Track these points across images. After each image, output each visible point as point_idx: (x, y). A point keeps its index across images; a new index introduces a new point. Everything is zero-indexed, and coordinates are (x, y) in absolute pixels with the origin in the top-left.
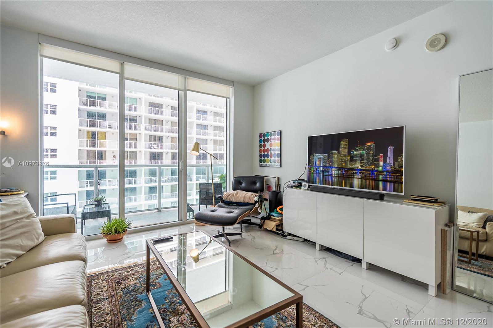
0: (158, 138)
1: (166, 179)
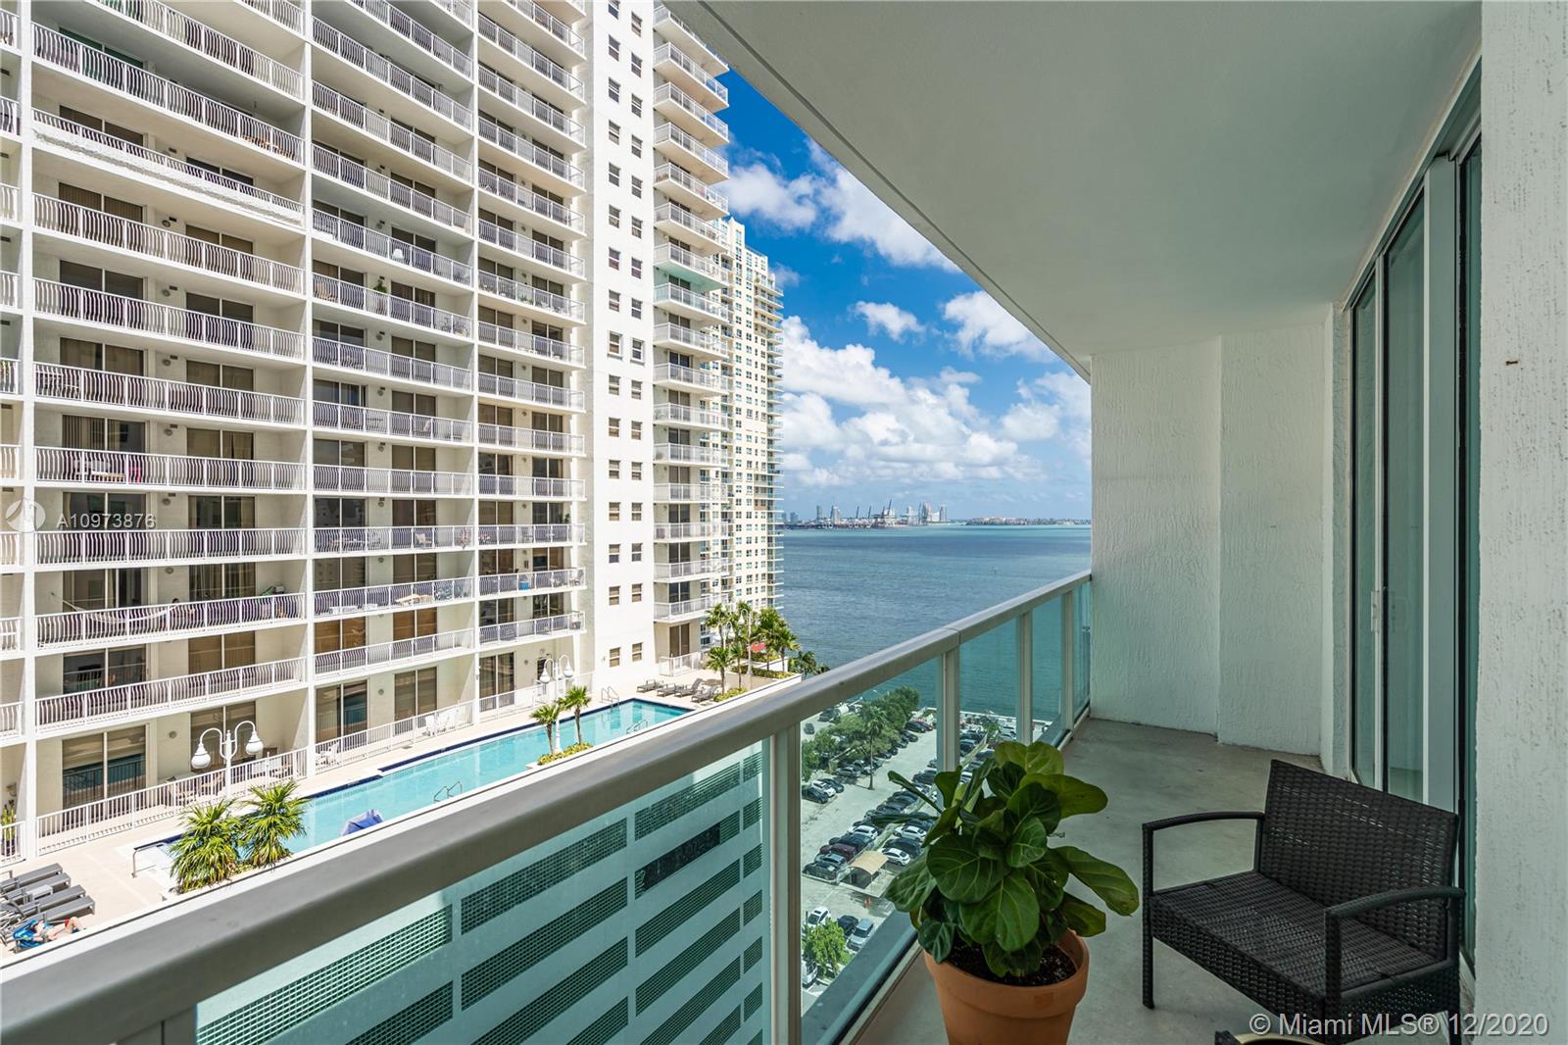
0: (117, 433)
1: (162, 613)
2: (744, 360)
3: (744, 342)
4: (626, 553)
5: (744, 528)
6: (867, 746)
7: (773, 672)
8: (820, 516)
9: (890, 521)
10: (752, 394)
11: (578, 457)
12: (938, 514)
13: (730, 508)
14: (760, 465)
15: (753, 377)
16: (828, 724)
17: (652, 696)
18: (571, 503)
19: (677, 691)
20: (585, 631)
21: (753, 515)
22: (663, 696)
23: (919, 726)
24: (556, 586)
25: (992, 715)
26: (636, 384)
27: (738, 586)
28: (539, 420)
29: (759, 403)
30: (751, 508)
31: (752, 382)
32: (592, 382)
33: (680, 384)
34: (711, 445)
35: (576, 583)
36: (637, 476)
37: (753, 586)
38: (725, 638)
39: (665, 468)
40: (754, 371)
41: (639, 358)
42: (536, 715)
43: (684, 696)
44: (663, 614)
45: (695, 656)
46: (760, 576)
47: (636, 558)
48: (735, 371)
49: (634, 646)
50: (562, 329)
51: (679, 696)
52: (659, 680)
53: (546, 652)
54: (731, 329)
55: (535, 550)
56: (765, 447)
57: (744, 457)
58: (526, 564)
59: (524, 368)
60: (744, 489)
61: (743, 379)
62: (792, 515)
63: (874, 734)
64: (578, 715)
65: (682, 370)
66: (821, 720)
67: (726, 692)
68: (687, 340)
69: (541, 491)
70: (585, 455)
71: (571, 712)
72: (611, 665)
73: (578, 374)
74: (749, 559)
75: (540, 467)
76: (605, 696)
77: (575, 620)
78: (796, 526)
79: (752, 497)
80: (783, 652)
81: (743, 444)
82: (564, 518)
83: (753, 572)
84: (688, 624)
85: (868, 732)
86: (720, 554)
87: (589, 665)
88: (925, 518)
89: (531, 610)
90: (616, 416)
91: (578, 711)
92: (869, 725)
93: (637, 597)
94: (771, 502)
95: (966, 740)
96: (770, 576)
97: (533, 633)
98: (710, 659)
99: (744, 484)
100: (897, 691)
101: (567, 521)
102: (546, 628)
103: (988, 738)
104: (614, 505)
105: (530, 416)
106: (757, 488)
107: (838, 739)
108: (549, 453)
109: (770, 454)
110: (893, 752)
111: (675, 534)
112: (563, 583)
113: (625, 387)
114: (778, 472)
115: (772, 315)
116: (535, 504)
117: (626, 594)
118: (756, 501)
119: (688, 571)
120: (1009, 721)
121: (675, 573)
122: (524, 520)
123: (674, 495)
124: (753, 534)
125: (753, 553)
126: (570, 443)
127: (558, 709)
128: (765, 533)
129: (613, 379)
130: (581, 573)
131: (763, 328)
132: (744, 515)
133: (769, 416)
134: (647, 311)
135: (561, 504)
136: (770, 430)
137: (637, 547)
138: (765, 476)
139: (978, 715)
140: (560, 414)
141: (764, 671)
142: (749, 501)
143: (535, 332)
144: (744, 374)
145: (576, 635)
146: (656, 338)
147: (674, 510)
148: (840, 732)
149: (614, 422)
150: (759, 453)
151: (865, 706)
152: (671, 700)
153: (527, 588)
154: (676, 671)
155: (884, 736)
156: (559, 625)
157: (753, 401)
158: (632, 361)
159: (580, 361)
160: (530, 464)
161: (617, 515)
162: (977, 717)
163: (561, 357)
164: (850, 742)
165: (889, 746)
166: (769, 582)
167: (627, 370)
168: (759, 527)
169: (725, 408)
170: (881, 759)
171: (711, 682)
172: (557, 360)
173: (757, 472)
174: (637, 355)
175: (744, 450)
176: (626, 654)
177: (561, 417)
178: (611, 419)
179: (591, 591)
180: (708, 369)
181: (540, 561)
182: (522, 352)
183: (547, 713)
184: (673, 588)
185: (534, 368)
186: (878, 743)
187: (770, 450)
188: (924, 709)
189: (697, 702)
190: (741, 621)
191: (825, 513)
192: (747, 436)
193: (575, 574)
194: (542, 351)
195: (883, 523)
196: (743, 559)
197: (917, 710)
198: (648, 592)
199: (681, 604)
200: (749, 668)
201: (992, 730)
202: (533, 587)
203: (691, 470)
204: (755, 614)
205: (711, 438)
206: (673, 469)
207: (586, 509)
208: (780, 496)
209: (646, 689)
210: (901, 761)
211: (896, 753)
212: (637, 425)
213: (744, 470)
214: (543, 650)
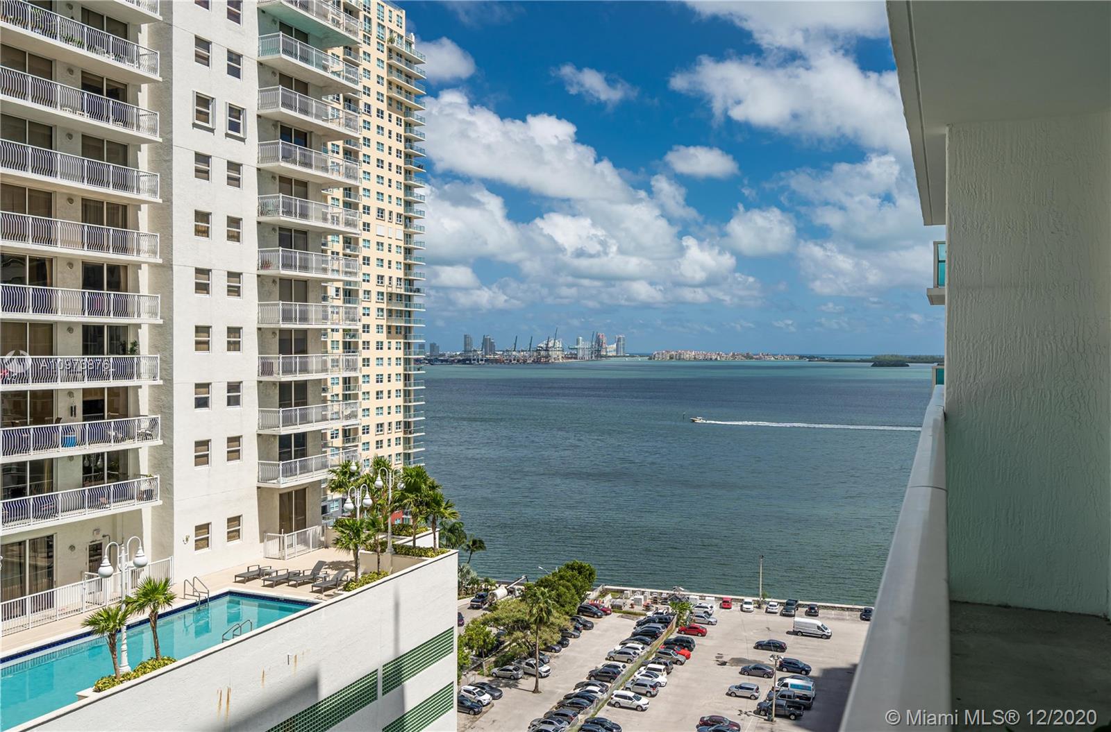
2: (373, 144)
3: (374, 120)
4: (218, 395)
5: (373, 362)
6: (531, 638)
7: (420, 549)
8: (468, 348)
9: (557, 355)
10: (384, 189)
11: (149, 264)
12: (615, 346)
13: (354, 336)
14: (394, 282)
15: (386, 165)
16: (481, 612)
17: (256, 587)
18: (139, 326)
19: (292, 579)
20: (160, 502)
21: (385, 345)
22: (271, 586)
23: (595, 609)
24: (117, 440)
25: (682, 592)
26: (234, 166)
27: (365, 438)
28: (92, 210)
29: (394, 200)
30: (383, 337)
31: (384, 172)
32: (171, 160)
33: (294, 169)
34: (329, 253)
35: (146, 436)
36: (234, 291)
37: (385, 438)
38: (358, 506)
39: (274, 281)
40: (387, 159)
41: (238, 131)
42: (92, 622)
43: (300, 585)
44: (271, 475)
45: (313, 531)
46: (394, 425)
47: (233, 401)
48: (361, 158)
49: (230, 520)
50: (126, 85)
51: (292, 586)
52: (265, 564)
53: (102, 533)
54: (357, 101)
55: (85, 391)
56: (401, 258)
57: (373, 270)
58: (73, 411)
59: (70, 136)
60: (373, 313)
61: (372, 168)
62: (433, 346)
63: (540, 621)
64: (156, 617)
65: (298, 151)
66: (472, 607)
67: (360, 577)
68: (305, 111)
69: (94, 308)
70: (160, 261)
71: (146, 615)
72: (197, 548)
73: (150, 150)
74: (380, 403)
75: (92, 276)
76: (189, 590)
77: (145, 486)
78: (437, 360)
79: (384, 323)
80: (434, 522)
81: (373, 253)
82: (129, 346)
83: (385, 419)
84: (305, 489)
85: (533, 619)
86: (341, 398)
87: (164, 548)
88: (599, 351)
89: (79, 474)
90: (204, 208)
91: (154, 611)
92: (535, 611)
93: (234, 454)
94: (408, 330)
95: (652, 625)
96: (407, 425)
97: (84, 508)
98: (337, 534)
99: (373, 305)
100: (568, 566)
101: (133, 351)
102: (103, 500)
103: (678, 620)
104: (202, 330)
105: (78, 205)
106: (390, 311)
107: (494, 631)
108: (109, 256)
109: (408, 267)
110: (563, 643)
111: (287, 371)
112: (128, 436)
113: (219, 170)
114: (418, 290)
115: (412, 87)
116: (86, 328)
117: (218, 450)
118: (389, 327)
119: (305, 419)
120: (702, 598)
121: (288, 421)
122: (69, 350)
123: (287, 317)
124: (385, 370)
125: (385, 394)
126: (138, 244)
127: (126, 611)
128: (400, 369)
129: (202, 158)
130: (154, 423)
131: (400, 103)
132: (373, 345)
133: (406, 218)
134: (249, 69)
135: (125, 328)
136: (408, 236)
137: (234, 387)
138: (401, 295)
139: (665, 593)
140: (124, 202)
141: (410, 548)
142: (379, 327)
143: (85, 86)
144: (373, 162)
145: (147, 508)
146: (262, 105)
147: (286, 337)
148: (497, 621)
149: (202, 217)
150: (394, 265)
151: (529, 588)
152: (283, 592)
153: (74, 444)
154: (287, 551)
155: (552, 624)
156: (122, 495)
157: (386, 198)
158: (227, 135)
159: (153, 130)
160: (78, 272)
161: (207, 343)
162: (664, 596)
163: (125, 124)
164: (510, 634)
165: (558, 637)
166: (405, 433)
167: (221, 148)
168: (393, 361)
169: (347, 205)
170: (548, 653)
171: (335, 565)
172: (119, 128)
173: (389, 290)
174: (234, 126)
175: (373, 262)
176: (219, 531)
177: (125, 207)
178: (197, 213)
179: (168, 447)
180: (327, 152)
181: (93, 406)
182: (67, 114)
183: (110, 617)
184: (284, 441)
185: (84, 136)
186: (546, 634)
187: (408, 261)
188: (600, 588)
189: (319, 592)
190: (379, 483)
191: (477, 345)
192: (378, 243)
193: (145, 425)
194: (97, 113)
195: (547, 357)
196: (372, 403)
197: (593, 590)
198: (250, 448)
199: (296, 462)
200: (390, 545)
201: (683, 609)
202: (83, 442)
203: (310, 284)
204: (396, 472)
205: (330, 244)
206: (285, 284)
207: (160, 334)
208: (420, 322)
209: (247, 578)
210: (572, 654)
211: (567, 645)
212: (234, 222)
213: (373, 286)
214: (97, 530)
